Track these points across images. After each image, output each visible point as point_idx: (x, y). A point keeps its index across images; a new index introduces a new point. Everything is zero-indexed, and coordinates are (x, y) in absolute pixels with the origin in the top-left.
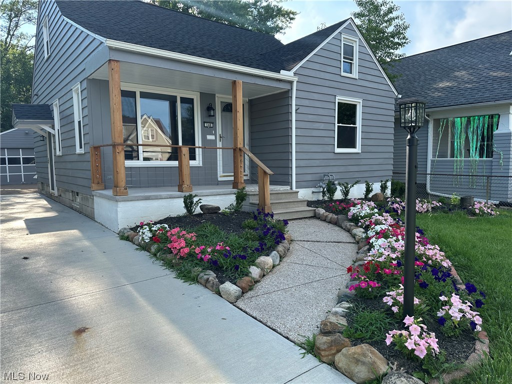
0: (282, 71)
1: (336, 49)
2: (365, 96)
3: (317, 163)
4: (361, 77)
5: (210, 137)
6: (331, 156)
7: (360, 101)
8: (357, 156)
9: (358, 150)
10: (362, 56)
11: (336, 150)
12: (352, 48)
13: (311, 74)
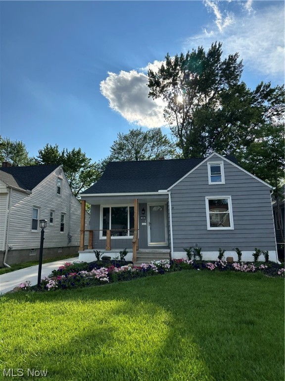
0: (159, 191)
1: (203, 171)
2: (234, 194)
3: (193, 237)
4: (228, 182)
5: (143, 224)
6: (205, 232)
7: (230, 197)
8: (231, 233)
9: (232, 227)
10: (229, 170)
11: (209, 228)
12: (220, 167)
13: (184, 188)
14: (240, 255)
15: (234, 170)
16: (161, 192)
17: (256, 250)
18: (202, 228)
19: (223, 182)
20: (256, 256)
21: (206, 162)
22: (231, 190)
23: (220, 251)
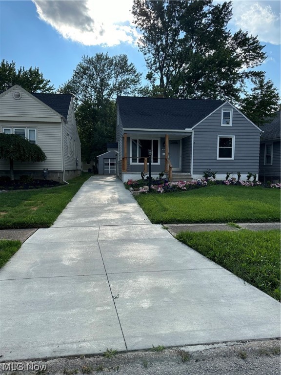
1: (218, 115)
2: (237, 134)
3: (206, 164)
4: (235, 125)
5: (164, 154)
6: (215, 161)
7: (234, 136)
8: (232, 161)
9: (233, 158)
10: (236, 116)
11: (218, 158)
12: (230, 113)
13: (203, 127)
14: (239, 176)
15: (239, 116)
16: (187, 130)
17: (249, 173)
18: (213, 158)
19: (231, 125)
20: (249, 177)
21: (221, 108)
22: (235, 131)
23: (227, 174)
